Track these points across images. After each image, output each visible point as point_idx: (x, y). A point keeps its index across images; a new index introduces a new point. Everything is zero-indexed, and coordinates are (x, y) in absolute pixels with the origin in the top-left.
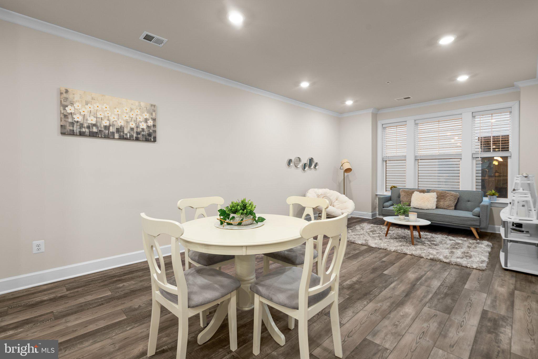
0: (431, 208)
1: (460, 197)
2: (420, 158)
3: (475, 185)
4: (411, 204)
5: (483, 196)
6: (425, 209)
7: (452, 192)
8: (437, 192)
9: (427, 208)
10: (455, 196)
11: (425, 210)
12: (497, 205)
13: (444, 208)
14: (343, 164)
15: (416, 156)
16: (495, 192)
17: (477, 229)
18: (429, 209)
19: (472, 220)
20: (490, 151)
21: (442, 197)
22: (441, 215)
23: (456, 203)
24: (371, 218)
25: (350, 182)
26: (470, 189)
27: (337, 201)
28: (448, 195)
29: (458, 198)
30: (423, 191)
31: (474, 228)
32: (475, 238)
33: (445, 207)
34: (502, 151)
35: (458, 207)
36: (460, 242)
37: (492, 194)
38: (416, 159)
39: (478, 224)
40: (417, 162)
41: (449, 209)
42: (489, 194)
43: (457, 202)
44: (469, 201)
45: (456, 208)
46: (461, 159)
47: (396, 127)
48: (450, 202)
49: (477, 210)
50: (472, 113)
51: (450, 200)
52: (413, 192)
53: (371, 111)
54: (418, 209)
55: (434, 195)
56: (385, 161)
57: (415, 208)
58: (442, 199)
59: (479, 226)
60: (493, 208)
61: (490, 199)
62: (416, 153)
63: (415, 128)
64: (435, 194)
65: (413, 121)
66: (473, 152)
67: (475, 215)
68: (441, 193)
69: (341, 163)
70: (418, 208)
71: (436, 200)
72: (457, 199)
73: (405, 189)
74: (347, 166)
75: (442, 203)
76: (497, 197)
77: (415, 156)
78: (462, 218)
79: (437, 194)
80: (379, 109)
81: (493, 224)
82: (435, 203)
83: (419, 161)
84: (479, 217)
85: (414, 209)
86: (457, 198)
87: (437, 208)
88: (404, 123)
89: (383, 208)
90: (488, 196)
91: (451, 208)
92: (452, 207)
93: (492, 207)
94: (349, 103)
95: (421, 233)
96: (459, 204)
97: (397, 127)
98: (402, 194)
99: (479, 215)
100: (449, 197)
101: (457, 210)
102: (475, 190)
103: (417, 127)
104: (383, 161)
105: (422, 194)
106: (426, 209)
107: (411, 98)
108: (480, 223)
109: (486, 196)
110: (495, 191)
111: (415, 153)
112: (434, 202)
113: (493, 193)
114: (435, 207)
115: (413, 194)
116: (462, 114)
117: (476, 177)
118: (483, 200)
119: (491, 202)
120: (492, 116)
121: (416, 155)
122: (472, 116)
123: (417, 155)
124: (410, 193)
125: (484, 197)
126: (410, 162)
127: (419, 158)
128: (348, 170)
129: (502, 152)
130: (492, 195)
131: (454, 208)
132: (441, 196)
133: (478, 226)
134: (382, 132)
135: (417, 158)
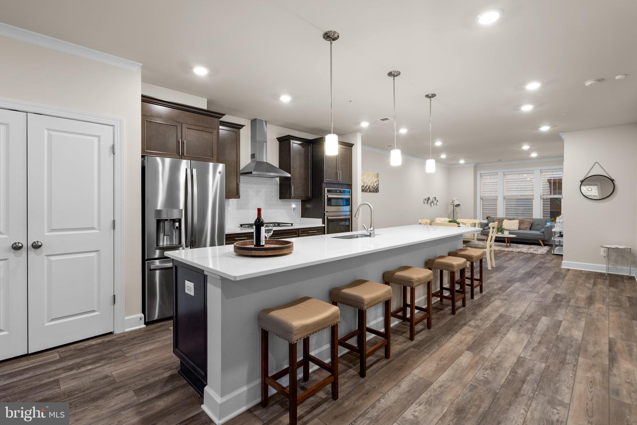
1: (533, 222)
10: (530, 222)
15: (504, 196)
17: (543, 241)
19: (539, 236)
26: (539, 218)
30: (510, 219)
31: (541, 240)
32: (542, 246)
34: (558, 194)
36: (533, 247)
39: (543, 238)
43: (531, 226)
44: (538, 225)
45: (530, 230)
48: (527, 225)
52: (503, 220)
53: (473, 165)
55: (517, 221)
56: (482, 199)
58: (522, 224)
61: (551, 224)
65: (503, 173)
66: (541, 195)
69: (452, 200)
71: (518, 224)
74: (456, 203)
75: (522, 227)
82: (518, 226)
88: (496, 174)
91: (528, 229)
94: (462, 162)
95: (511, 244)
102: (542, 218)
104: (481, 199)
105: (510, 221)
108: (544, 237)
128: (458, 205)
131: (529, 229)
132: (521, 223)
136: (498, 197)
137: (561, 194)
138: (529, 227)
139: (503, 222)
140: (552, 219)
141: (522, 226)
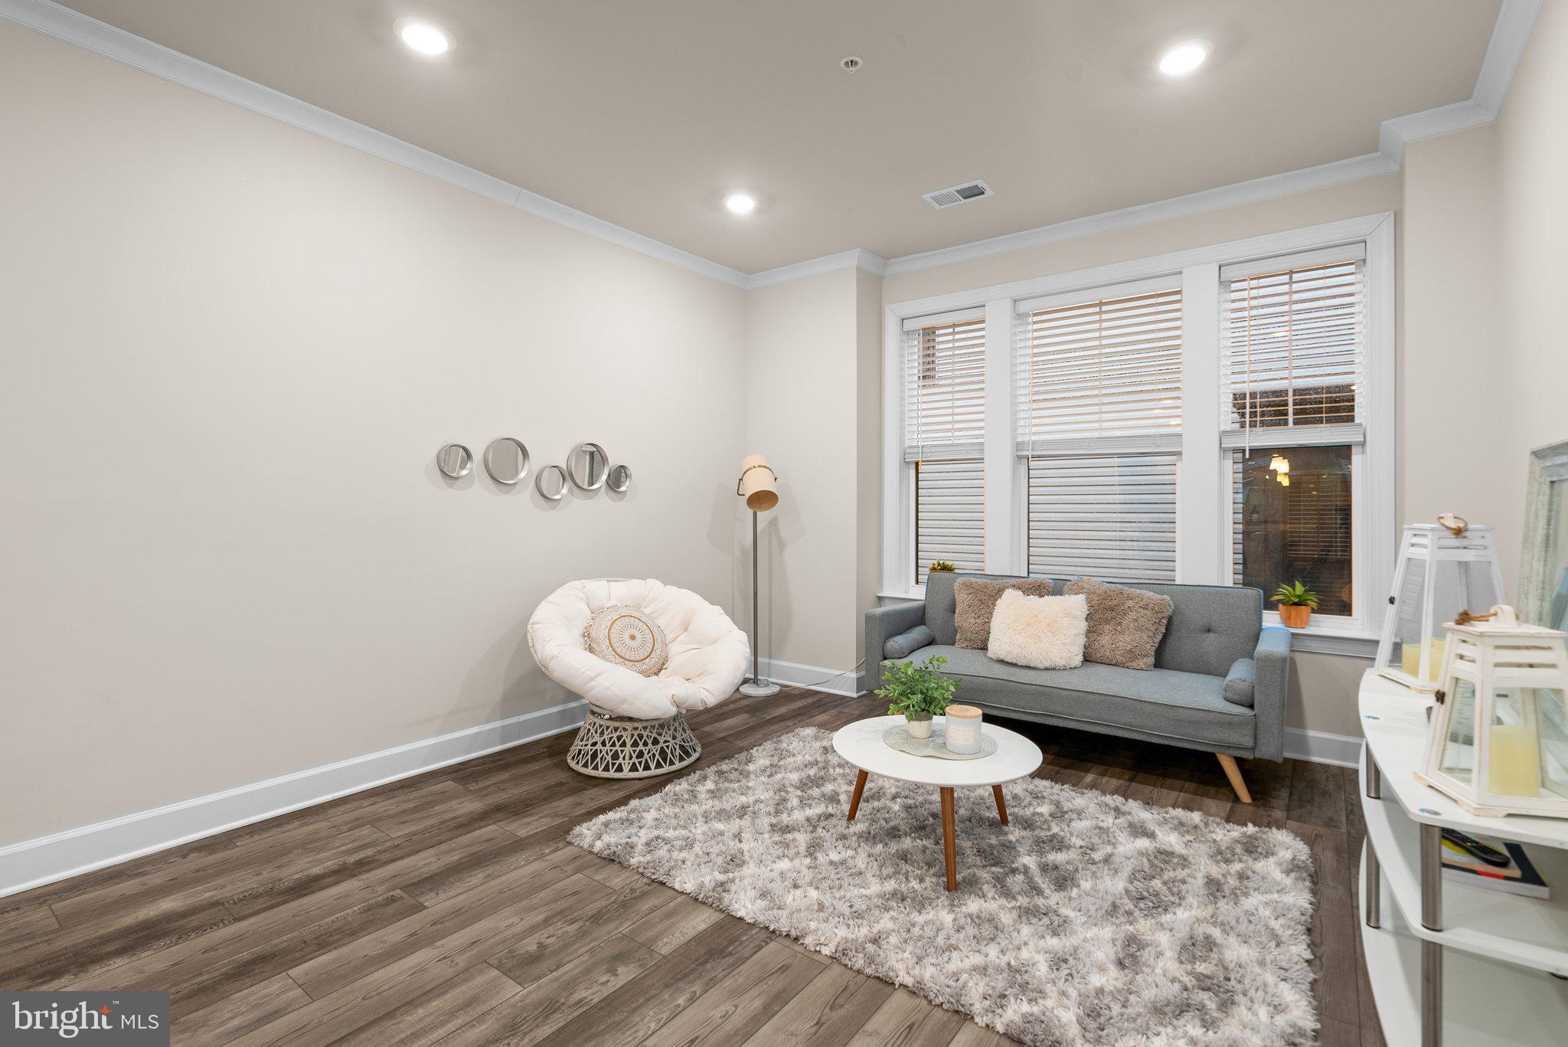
0: (1063, 662)
2: (1035, 453)
3: (1231, 562)
4: (990, 646)
5: (1262, 607)
6: (1040, 666)
7: (1148, 594)
8: (1089, 594)
9: (1047, 664)
11: (1039, 672)
12: (1314, 646)
13: (1114, 662)
14: (745, 473)
15: (1019, 446)
16: (1306, 591)
18: (1054, 669)
19: (1221, 724)
20: (1286, 423)
21: (1109, 615)
22: (1103, 697)
23: (1159, 637)
24: (854, 695)
25: (782, 546)
27: (684, 637)
28: (1130, 603)
29: (1170, 619)
30: (1038, 589)
33: (1120, 659)
35: (1167, 656)
37: (1296, 600)
38: (1020, 458)
39: (1248, 741)
40: (1023, 468)
41: (1134, 664)
42: (1281, 597)
43: (1165, 636)
44: (1209, 631)
45: (1160, 662)
46: (1179, 454)
47: (951, 330)
49: (1240, 672)
50: (1218, 268)
51: (1138, 629)
52: (1000, 592)
53: (855, 263)
54: (1015, 665)
55: (1075, 605)
57: (1002, 662)
58: (1107, 622)
59: (1253, 749)
60: (1298, 657)
62: (1020, 431)
63: (1015, 334)
64: (1082, 597)
65: (1009, 303)
66: (1223, 428)
67: (1235, 697)
68: (1106, 596)
70: (1015, 662)
71: (1083, 626)
72: (1165, 621)
73: (973, 580)
74: (758, 482)
76: (1314, 611)
77: (1018, 444)
78: (1181, 710)
79: (1089, 601)
80: (887, 256)
81: (1300, 723)
82: (1082, 640)
83: (1033, 464)
84: (1251, 706)
85: (998, 666)
86: (1163, 618)
87: (1088, 659)
89: (885, 659)
90: (1281, 606)
91: (1141, 663)
92: (1145, 656)
93: (1296, 654)
96: (1172, 641)
97: (957, 329)
98: (962, 599)
99: (1253, 699)
100: (1132, 615)
101: (1165, 668)
103: (1022, 329)
105: (1034, 599)
106: (1046, 669)
107: (989, 193)
109: (1270, 606)
110: (1304, 586)
111: (1014, 430)
112: (1075, 635)
113: (1299, 596)
114: (1080, 658)
115: (999, 602)
116: (1181, 273)
117: (1234, 523)
118: (1263, 627)
119: (1293, 634)
120: (1291, 282)
121: (1019, 439)
122: (1221, 282)
123: (1026, 439)
124: (988, 593)
125: (1265, 609)
126: (998, 467)
127: (1030, 453)
128: (762, 500)
129: (1328, 425)
130: (1295, 604)
131: (1151, 660)
133: (1246, 749)
134: (902, 348)
135: (1025, 453)
136: (986, 447)
137: (1351, 419)
138: (1150, 648)
139: (994, 605)
140: (1293, 586)
141: (1105, 640)
